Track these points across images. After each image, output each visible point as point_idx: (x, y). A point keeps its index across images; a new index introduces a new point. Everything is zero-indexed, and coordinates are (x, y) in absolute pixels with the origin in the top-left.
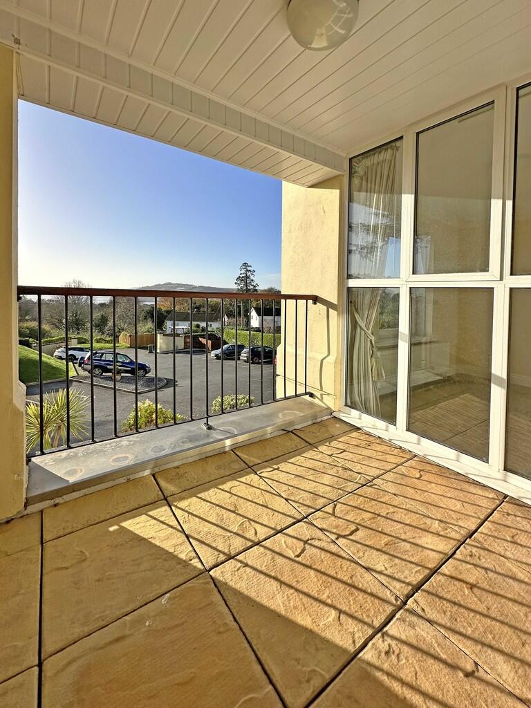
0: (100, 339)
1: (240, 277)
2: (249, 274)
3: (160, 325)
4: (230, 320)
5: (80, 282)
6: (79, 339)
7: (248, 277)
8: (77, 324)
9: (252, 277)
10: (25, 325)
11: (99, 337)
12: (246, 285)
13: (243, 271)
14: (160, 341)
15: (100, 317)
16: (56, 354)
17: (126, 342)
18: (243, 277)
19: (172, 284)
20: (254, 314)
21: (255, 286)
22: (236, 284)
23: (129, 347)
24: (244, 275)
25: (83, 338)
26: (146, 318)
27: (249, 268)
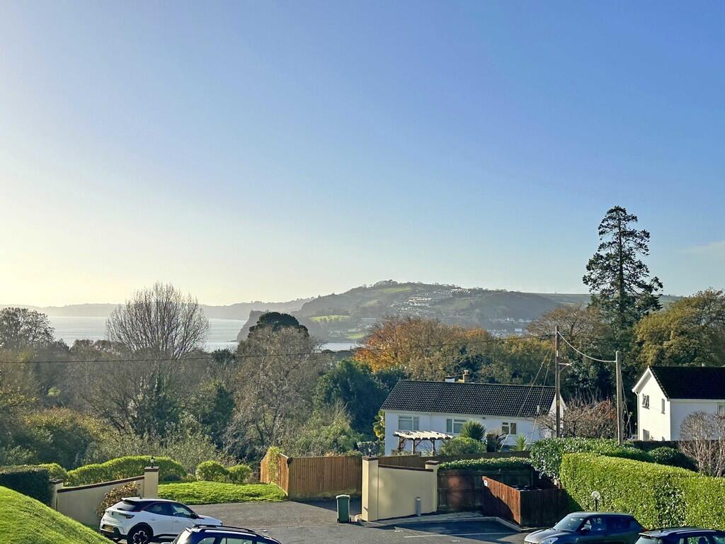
0: (215, 467)
1: (599, 257)
2: (629, 244)
3: (364, 421)
4: (576, 414)
5: (170, 291)
6: (163, 465)
7: (624, 256)
8: (161, 416)
9: (638, 256)
10: (45, 419)
11: (210, 463)
12: (620, 283)
13: (609, 237)
14: (372, 480)
15: (215, 391)
16: (107, 519)
17: (278, 480)
18: (609, 256)
19: (394, 285)
20: (650, 389)
21: (649, 288)
22: (586, 280)
23: (287, 499)
24: (612, 251)
25: (173, 465)
26: (328, 399)
27: (630, 226)
